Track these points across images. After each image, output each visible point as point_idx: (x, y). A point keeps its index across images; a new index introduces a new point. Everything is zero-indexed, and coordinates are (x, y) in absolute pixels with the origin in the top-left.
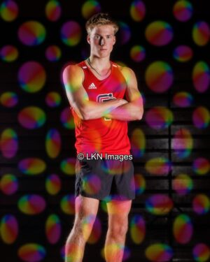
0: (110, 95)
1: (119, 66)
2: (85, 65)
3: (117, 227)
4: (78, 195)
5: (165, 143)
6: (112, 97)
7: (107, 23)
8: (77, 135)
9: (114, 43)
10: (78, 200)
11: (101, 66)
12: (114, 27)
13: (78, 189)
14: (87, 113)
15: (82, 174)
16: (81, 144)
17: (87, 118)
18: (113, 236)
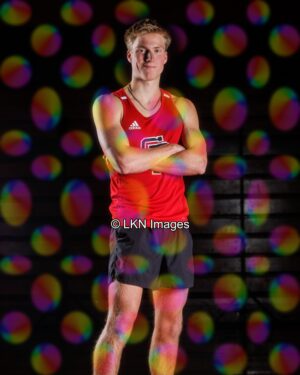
0: (160, 139)
1: (173, 96)
2: (124, 94)
3: (166, 325)
4: (113, 281)
5: (235, 206)
6: (163, 142)
7: (155, 31)
8: (113, 194)
9: (166, 61)
10: (113, 287)
11: (147, 95)
12: (166, 37)
13: (114, 272)
14: (126, 165)
15: (120, 251)
16: (118, 206)
17: (126, 172)
18: (160, 339)
